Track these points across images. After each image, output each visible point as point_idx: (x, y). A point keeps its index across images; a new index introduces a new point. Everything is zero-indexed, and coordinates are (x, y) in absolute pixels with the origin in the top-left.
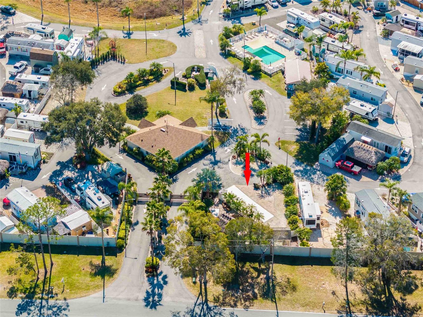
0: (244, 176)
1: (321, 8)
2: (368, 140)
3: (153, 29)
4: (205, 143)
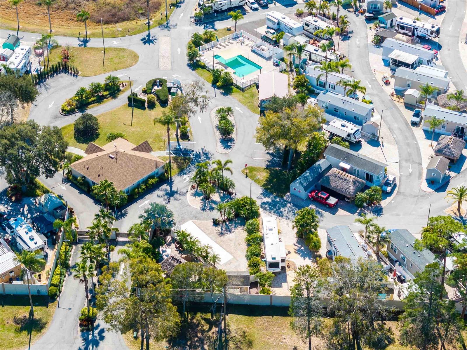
0: (203, 209)
1: (306, 10)
2: (347, 166)
3: (114, 35)
4: (161, 171)
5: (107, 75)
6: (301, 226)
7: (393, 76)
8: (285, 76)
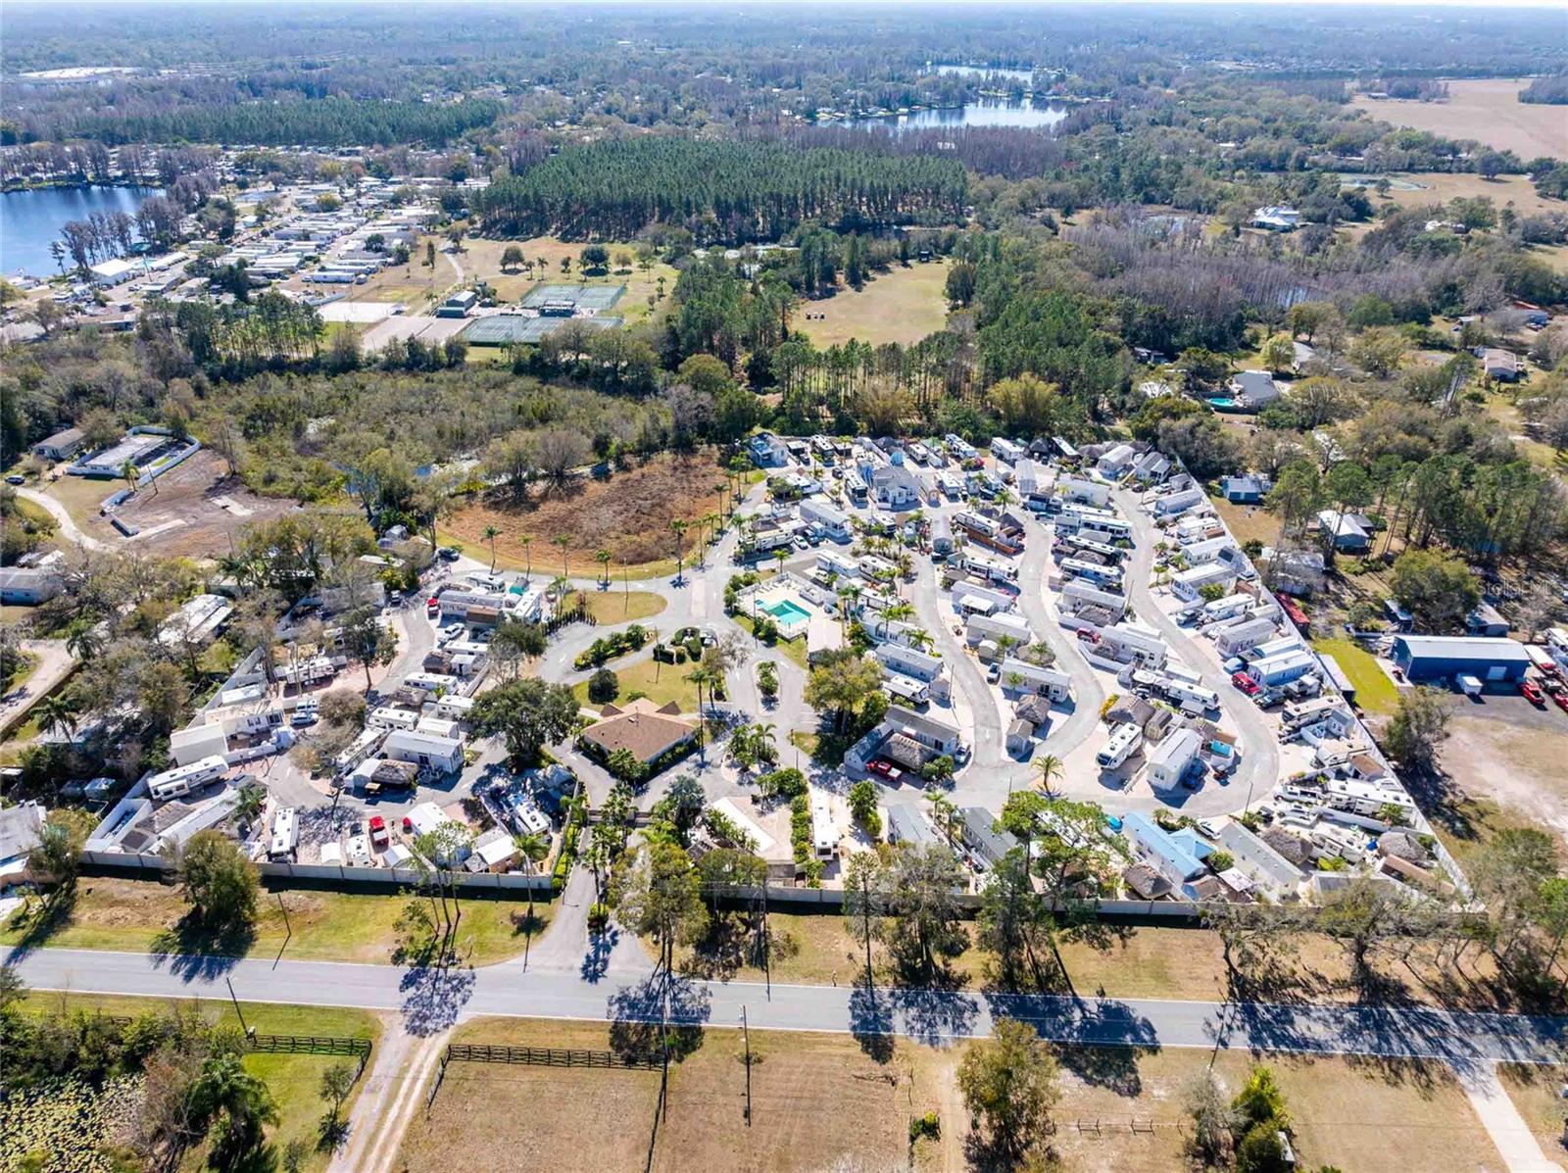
0: (741, 784)
1: (862, 549)
2: (912, 731)
3: (640, 577)
4: (691, 737)
5: (630, 623)
6: (858, 803)
7: (965, 625)
8: (838, 624)
